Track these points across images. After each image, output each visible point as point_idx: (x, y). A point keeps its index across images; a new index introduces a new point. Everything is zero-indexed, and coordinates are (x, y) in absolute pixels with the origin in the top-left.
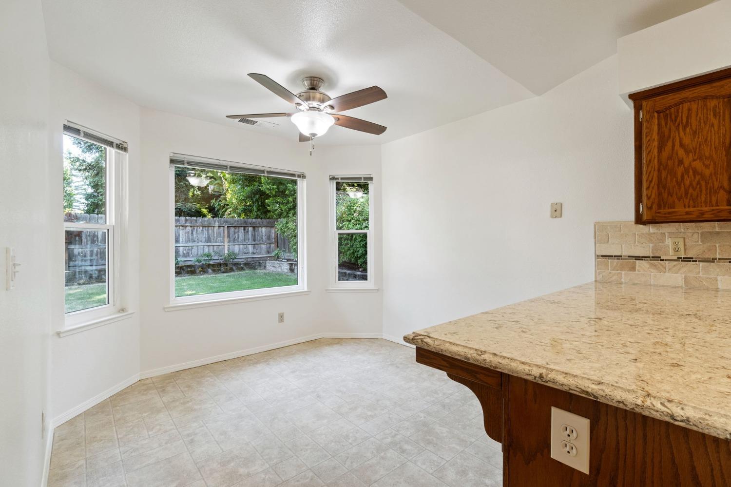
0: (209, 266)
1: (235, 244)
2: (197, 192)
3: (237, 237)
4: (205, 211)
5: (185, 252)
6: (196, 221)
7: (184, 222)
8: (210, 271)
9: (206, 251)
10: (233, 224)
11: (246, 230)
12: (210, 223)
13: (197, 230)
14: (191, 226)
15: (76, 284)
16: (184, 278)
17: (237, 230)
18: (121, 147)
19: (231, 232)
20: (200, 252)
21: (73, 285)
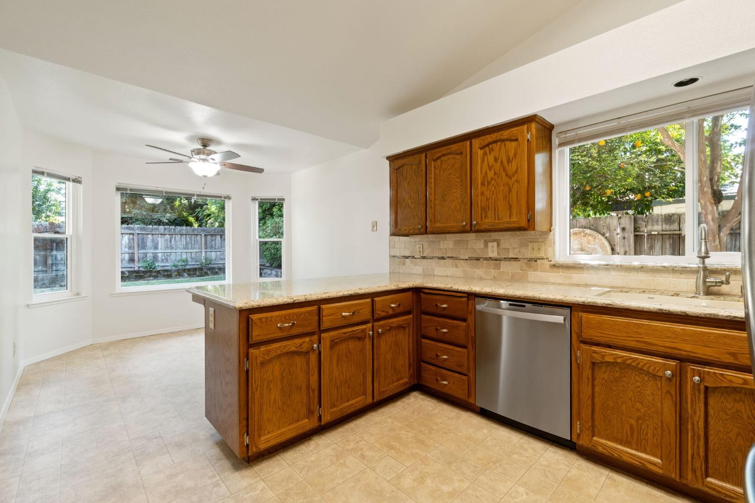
0: (184, 270)
1: (212, 250)
2: (184, 201)
3: (214, 244)
4: (191, 219)
5: (163, 258)
6: (174, 229)
7: (162, 231)
8: (186, 275)
9: (184, 257)
10: (210, 232)
11: (223, 238)
12: (188, 232)
13: (175, 238)
14: (169, 234)
15: (58, 286)
16: (160, 281)
17: (214, 238)
18: (77, 181)
19: (208, 239)
20: (179, 258)
21: (55, 286)
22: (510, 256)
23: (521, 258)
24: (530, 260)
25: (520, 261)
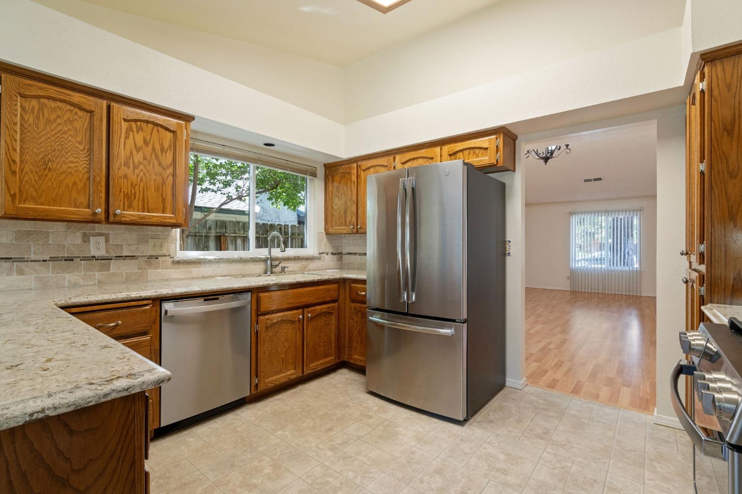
22: (124, 254)
23: (139, 256)
24: (151, 257)
25: (138, 259)
